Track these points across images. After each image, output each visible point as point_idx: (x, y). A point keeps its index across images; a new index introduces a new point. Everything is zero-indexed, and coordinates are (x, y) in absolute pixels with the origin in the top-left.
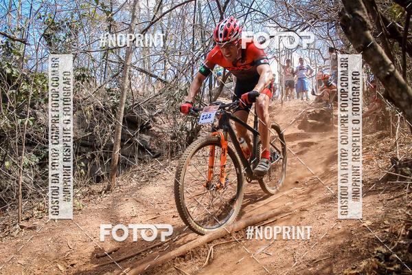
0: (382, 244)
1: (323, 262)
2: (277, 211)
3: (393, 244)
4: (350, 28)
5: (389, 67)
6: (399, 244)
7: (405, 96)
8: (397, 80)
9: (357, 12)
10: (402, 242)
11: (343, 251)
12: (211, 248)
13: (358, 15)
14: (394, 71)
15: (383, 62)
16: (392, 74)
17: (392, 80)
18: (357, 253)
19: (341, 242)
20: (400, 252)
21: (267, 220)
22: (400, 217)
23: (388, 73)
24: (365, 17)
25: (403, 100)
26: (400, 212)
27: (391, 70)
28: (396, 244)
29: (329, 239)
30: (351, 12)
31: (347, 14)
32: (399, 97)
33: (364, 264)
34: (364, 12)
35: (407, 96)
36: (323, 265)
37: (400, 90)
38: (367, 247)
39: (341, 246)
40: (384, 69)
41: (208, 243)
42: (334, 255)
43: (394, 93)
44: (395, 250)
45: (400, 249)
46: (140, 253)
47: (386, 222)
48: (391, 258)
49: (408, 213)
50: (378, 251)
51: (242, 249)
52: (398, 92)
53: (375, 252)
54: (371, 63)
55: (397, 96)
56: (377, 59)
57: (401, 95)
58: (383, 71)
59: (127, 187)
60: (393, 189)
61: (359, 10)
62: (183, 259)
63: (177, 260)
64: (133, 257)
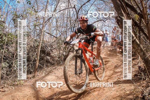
4: (120, 23)
5: (133, 37)
8: (137, 42)
14: (136, 39)
17: (135, 42)
19: (118, 99)
21: (91, 90)
22: (139, 90)
23: (133, 40)
24: (125, 19)
26: (140, 88)
27: (134, 39)
29: (113, 98)
30: (120, 17)
31: (118, 18)
32: (137, 49)
34: (125, 17)
37: (137, 46)
43: (135, 47)
47: (134, 92)
49: (142, 89)
55: (136, 48)
59: (41, 76)
60: (137, 79)
61: (123, 16)
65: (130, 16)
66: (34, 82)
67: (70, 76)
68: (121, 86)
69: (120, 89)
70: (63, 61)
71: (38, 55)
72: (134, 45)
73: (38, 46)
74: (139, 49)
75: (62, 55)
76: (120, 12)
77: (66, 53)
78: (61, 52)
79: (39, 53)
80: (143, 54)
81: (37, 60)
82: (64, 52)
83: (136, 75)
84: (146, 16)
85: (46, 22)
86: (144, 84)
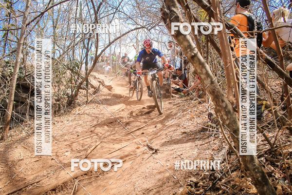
0: (194, 176)
1: (155, 190)
2: (126, 153)
3: (201, 176)
4: (168, 20)
5: (193, 49)
6: (205, 175)
7: (204, 71)
8: (199, 60)
9: (173, 9)
10: (207, 173)
11: (168, 182)
12: (76, 183)
13: (173, 11)
14: (197, 53)
15: (190, 46)
16: (196, 55)
17: (196, 59)
18: (178, 182)
19: (167, 174)
20: (204, 181)
23: (193, 54)
24: (178, 13)
25: (203, 74)
26: (208, 153)
27: (194, 52)
28: (203, 175)
29: (160, 173)
30: (169, 8)
31: (166, 10)
32: (200, 72)
33: (181, 190)
34: (178, 9)
35: (205, 71)
36: (154, 193)
37: (201, 66)
38: (185, 179)
39: (168, 178)
40: (190, 51)
41: (74, 179)
42: (162, 184)
43: (197, 68)
44: (202, 179)
45: (205, 179)
46: (22, 189)
48: (198, 185)
49: (212, 153)
50: (191, 181)
51: (99, 182)
52: (199, 68)
53: (189, 182)
54: (182, 46)
55: (199, 71)
56: (186, 44)
57: (201, 70)
58: (190, 53)
59: (17, 137)
60: (205, 137)
61: (174, 7)
62: (54, 192)
63: (49, 193)
64: (15, 192)
65: (190, 11)
66: (2, 150)
67: (78, 136)
68: (175, 150)
69: (172, 156)
70: (67, 106)
71: (12, 94)
73: (12, 74)
74: (204, 73)
75: (64, 94)
77: (72, 92)
78: (62, 88)
79: (14, 88)
80: (210, 83)
81: (10, 104)
82: (69, 89)
83: (203, 130)
84: (218, 12)
85: (29, 24)
86: (216, 146)
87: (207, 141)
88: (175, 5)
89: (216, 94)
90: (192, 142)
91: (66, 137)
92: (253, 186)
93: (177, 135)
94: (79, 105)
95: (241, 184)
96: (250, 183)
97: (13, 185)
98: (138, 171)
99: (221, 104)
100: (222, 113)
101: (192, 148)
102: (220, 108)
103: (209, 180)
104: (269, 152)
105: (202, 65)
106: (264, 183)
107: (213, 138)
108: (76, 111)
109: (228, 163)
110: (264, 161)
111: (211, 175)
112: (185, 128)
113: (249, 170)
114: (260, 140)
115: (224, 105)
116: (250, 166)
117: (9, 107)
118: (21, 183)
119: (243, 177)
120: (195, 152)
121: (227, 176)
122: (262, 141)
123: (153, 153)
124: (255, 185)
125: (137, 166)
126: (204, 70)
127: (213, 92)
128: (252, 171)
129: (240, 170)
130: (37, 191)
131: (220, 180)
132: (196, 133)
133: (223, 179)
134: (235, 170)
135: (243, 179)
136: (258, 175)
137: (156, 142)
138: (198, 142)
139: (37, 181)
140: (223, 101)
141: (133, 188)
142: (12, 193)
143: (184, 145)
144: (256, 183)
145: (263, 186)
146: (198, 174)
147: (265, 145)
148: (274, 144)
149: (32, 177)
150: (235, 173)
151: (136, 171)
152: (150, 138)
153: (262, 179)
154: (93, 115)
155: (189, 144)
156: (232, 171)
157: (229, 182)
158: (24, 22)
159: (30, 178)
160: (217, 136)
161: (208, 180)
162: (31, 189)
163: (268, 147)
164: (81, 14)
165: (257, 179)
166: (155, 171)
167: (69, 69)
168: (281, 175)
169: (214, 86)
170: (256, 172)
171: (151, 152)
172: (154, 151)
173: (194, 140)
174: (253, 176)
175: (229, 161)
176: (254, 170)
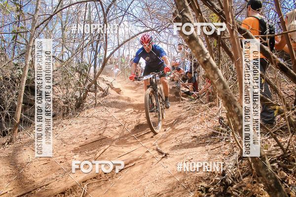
0: (205, 181)
1: (165, 195)
2: (136, 157)
3: (212, 181)
5: (206, 54)
6: (215, 180)
8: (211, 65)
9: (185, 14)
10: (218, 178)
11: (179, 187)
12: (85, 186)
13: (186, 16)
14: (210, 58)
15: (202, 51)
16: (208, 60)
17: (208, 64)
18: (188, 187)
20: (215, 186)
23: (205, 59)
24: (190, 18)
25: (215, 79)
27: (207, 57)
28: (214, 181)
29: (170, 177)
30: (181, 14)
32: (213, 77)
33: (192, 195)
34: (190, 15)
35: (218, 76)
38: (195, 183)
39: (178, 183)
40: (203, 56)
41: (83, 182)
42: (172, 188)
43: (209, 73)
44: (213, 184)
45: (216, 184)
46: (31, 191)
48: (209, 190)
49: (223, 158)
50: (201, 186)
51: (108, 186)
52: (212, 73)
53: (200, 187)
54: (194, 51)
55: (211, 76)
56: (198, 49)
58: (202, 58)
59: (26, 139)
60: (215, 142)
61: (187, 12)
62: (63, 195)
63: (59, 196)
64: (24, 194)
65: (202, 15)
66: (11, 152)
67: (87, 139)
68: (185, 155)
69: (182, 161)
70: (75, 109)
71: (20, 97)
72: (207, 70)
73: (21, 77)
75: (72, 97)
76: (181, 3)
77: (81, 94)
78: (71, 90)
79: (23, 91)
80: (222, 88)
81: (19, 107)
82: (77, 92)
83: (214, 134)
84: (230, 17)
85: (38, 27)
86: (227, 150)
87: (218, 145)
88: (188, 10)
89: (228, 99)
90: (202, 146)
91: (74, 140)
92: (266, 192)
93: (187, 139)
94: (88, 108)
95: (253, 190)
96: (262, 189)
97: (22, 187)
98: (147, 175)
99: (233, 109)
100: (235, 118)
101: (202, 153)
102: (233, 114)
103: (221, 185)
104: (282, 157)
105: (214, 70)
106: (277, 190)
107: (223, 142)
108: (85, 113)
109: (240, 169)
110: (277, 167)
111: (222, 181)
112: (195, 132)
113: (261, 176)
114: (272, 145)
115: (236, 110)
116: (262, 172)
117: (18, 109)
118: (30, 186)
119: (255, 183)
120: (206, 156)
121: (238, 181)
122: (275, 146)
123: (163, 157)
124: (268, 191)
125: (146, 171)
126: (216, 75)
127: (226, 97)
128: (265, 178)
129: (252, 175)
130: (46, 194)
131: (232, 185)
132: (206, 137)
133: (235, 184)
134: (247, 176)
135: (255, 185)
136: (271, 181)
137: (166, 146)
138: (209, 147)
139: (46, 184)
140: (235, 106)
141: (142, 193)
142: (21, 196)
143: (194, 149)
144: (269, 190)
145: (276, 193)
146: (208, 179)
147: (277, 150)
148: (287, 150)
149: (40, 180)
150: (246, 179)
151: (146, 175)
152: (160, 141)
153: (275, 186)
154: (101, 118)
155: (200, 148)
156: (244, 177)
157: (241, 187)
158: (33, 25)
159: (39, 181)
160: (228, 140)
161: (219, 185)
162: (40, 192)
163: (280, 152)
164: (89, 17)
165: (270, 185)
166: (165, 176)
167: (77, 71)
168: (294, 182)
169: (226, 92)
170: (269, 179)
171: (161, 156)
172: (164, 155)
173: (204, 144)
174: (265, 182)
175: (240, 166)
176: (267, 176)
